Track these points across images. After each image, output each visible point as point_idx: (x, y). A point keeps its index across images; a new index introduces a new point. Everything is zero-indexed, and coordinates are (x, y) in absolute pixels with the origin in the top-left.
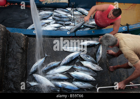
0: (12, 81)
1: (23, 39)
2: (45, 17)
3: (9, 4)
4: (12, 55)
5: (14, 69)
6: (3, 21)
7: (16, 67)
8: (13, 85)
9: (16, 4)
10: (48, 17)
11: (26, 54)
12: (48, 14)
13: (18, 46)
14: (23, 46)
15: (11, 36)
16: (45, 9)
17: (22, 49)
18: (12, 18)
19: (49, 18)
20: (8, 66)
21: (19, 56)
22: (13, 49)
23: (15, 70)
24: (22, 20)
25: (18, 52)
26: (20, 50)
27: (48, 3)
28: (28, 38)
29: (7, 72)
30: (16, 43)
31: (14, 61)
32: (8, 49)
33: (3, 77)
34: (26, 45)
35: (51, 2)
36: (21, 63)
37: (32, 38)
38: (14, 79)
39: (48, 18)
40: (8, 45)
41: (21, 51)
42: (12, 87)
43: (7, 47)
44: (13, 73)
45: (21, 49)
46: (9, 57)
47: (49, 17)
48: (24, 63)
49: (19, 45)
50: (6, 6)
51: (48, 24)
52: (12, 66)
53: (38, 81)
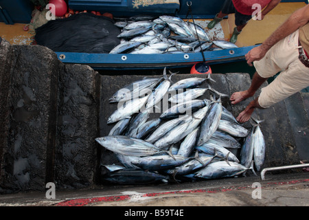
0: (72, 162)
1: (91, 76)
2: (138, 33)
3: (71, 12)
4: (69, 109)
5: (75, 138)
6: (63, 44)
7: (78, 134)
8: (74, 171)
9: (85, 12)
10: (144, 31)
11: (98, 108)
12: (144, 27)
13: (81, 91)
14: (91, 92)
15: (66, 72)
16: (139, 18)
17: (90, 96)
18: (79, 37)
19: (147, 34)
20: (62, 131)
21: (85, 110)
22: (71, 98)
23: (78, 140)
24: (98, 39)
25: (83, 103)
26: (85, 99)
27: (144, 5)
28: (100, 77)
29: (61, 144)
30: (78, 85)
31: (75, 121)
32: (62, 97)
33: (54, 154)
34: (97, 91)
35: (149, 4)
36: (89, 125)
37: (108, 76)
38: (77, 159)
39: (144, 33)
40: (62, 90)
41: (88, 100)
42: (73, 175)
43: (59, 94)
44: (73, 145)
45: (87, 97)
46: (63, 114)
47: (146, 32)
48: (94, 126)
49: (83, 89)
50: (67, 16)
51: (146, 44)
52: (71, 132)
53: (123, 163)
